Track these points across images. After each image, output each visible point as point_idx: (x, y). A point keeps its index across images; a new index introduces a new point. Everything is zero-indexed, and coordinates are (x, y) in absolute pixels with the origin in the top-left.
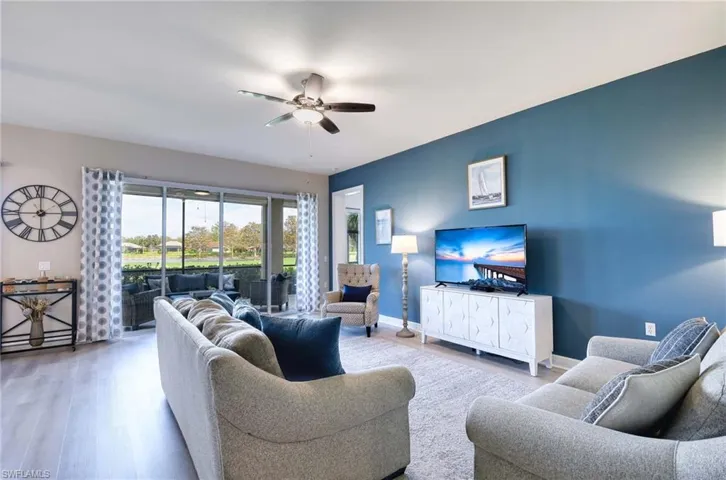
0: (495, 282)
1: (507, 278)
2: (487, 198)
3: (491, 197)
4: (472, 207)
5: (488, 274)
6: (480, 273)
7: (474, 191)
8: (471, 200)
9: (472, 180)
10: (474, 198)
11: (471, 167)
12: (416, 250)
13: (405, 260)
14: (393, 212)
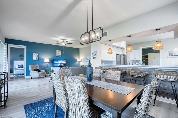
1: (64, 65)
3: (60, 55)
4: (57, 56)
5: (62, 65)
7: (57, 54)
9: (57, 53)
11: (57, 51)
12: (49, 62)
13: (47, 63)
14: (39, 54)
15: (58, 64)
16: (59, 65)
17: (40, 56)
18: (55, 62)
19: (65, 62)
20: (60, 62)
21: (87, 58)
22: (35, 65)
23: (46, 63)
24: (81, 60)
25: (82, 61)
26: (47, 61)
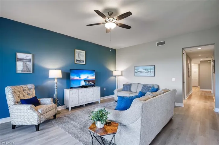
0: (89, 84)
1: (92, 83)
2: (80, 61)
3: (82, 61)
4: (76, 63)
5: (87, 83)
6: (85, 83)
7: (77, 58)
8: (76, 61)
9: (76, 55)
10: (77, 60)
11: (76, 50)
12: (61, 76)
13: (56, 81)
14: (33, 56)
15: (79, 81)
16: (83, 83)
17: (36, 62)
18: (74, 77)
19: (94, 77)
20: (84, 76)
21: (136, 68)
22: (24, 86)
23: (54, 79)
24: (122, 72)
25: (123, 74)
26: (55, 73)
